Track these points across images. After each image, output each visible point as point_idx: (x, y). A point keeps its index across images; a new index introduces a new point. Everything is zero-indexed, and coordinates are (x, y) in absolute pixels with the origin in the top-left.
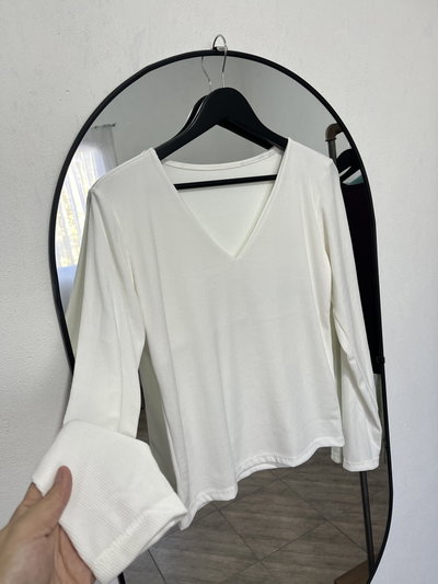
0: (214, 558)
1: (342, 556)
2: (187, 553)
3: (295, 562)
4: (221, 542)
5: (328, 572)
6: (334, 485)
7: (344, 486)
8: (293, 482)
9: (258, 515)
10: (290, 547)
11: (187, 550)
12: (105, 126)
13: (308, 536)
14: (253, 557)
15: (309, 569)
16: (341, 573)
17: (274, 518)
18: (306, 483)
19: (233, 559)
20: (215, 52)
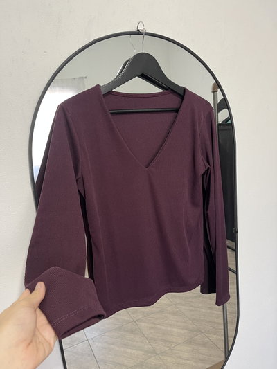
0: (129, 351)
1: (210, 356)
2: (112, 346)
3: (180, 357)
4: (134, 341)
6: (209, 311)
7: (215, 312)
8: (183, 307)
9: (158, 326)
10: (178, 348)
11: (113, 344)
12: (80, 78)
13: (189, 342)
14: (154, 352)
15: (188, 362)
17: (169, 329)
18: (191, 308)
19: (141, 352)
20: (138, 33)
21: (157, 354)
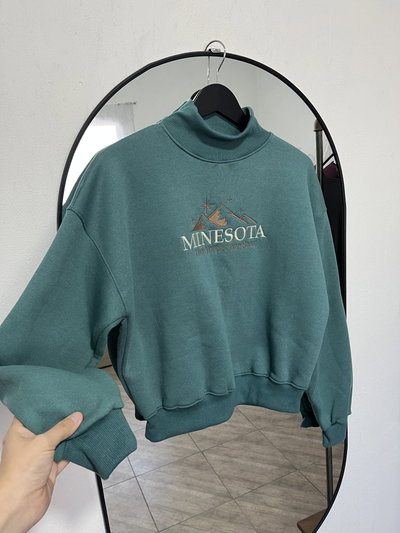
0: (194, 493)
1: (308, 502)
2: (170, 486)
3: (265, 504)
4: (201, 480)
5: (294, 515)
6: (307, 439)
8: (271, 434)
9: (235, 459)
10: (262, 490)
11: (171, 483)
12: (127, 104)
13: (278, 482)
14: (229, 495)
15: (276, 510)
16: (304, 517)
18: (282, 435)
19: (209, 495)
20: (209, 54)
21: (232, 498)
